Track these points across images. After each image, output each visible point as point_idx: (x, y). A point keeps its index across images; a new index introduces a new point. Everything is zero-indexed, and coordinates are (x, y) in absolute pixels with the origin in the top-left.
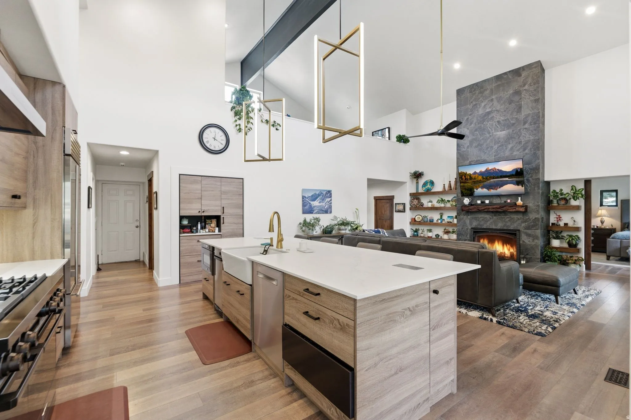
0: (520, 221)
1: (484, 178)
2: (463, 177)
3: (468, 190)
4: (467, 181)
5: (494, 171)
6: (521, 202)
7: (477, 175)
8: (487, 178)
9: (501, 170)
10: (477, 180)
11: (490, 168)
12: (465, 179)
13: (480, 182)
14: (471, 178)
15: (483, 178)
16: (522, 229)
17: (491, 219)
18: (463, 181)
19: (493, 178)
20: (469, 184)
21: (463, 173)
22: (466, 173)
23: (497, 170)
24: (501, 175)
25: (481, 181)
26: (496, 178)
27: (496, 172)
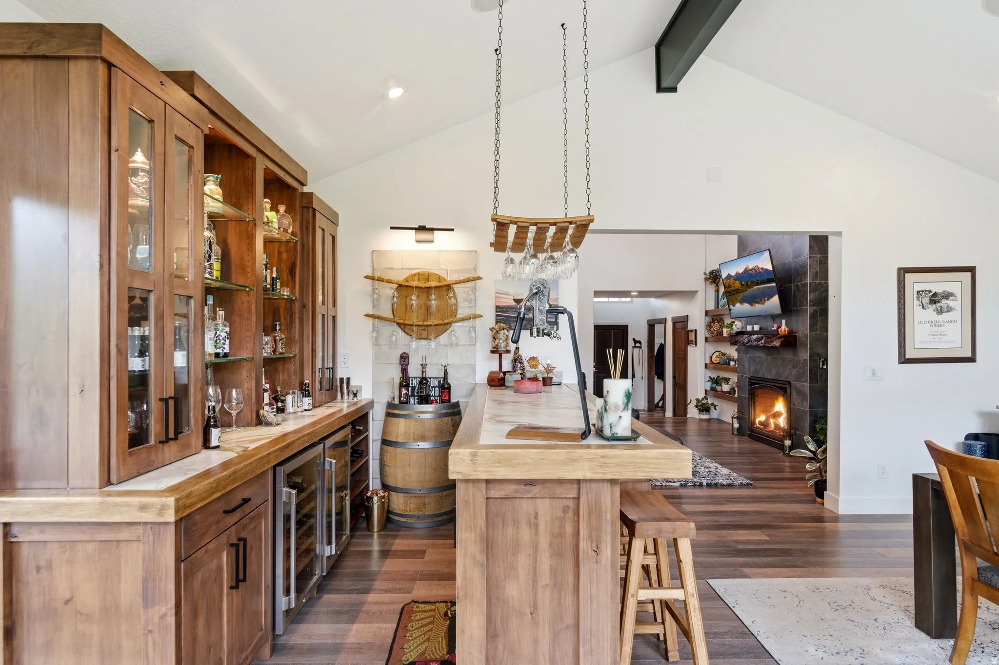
1: (744, 285)
5: (756, 271)
7: (732, 281)
8: (747, 285)
10: (732, 288)
11: (751, 267)
13: (738, 291)
15: (742, 285)
19: (757, 284)
23: (761, 270)
24: (767, 277)
25: (740, 290)
26: (760, 283)
27: (760, 272)
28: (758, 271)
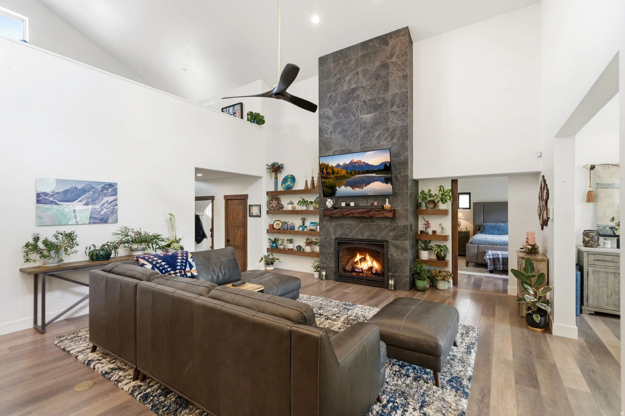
0: (388, 229)
1: (348, 173)
2: (325, 170)
3: (329, 188)
4: (329, 176)
5: (359, 164)
6: (389, 205)
7: (340, 169)
8: (351, 173)
9: (367, 164)
10: (339, 175)
11: (355, 161)
12: (327, 173)
13: (343, 177)
14: (333, 172)
16: (389, 239)
17: (357, 226)
18: (324, 176)
19: (359, 174)
20: (331, 181)
21: (325, 164)
22: (328, 164)
23: (363, 164)
24: (366, 169)
25: (345, 176)
26: (361, 173)
27: (361, 165)
28: (360, 164)
